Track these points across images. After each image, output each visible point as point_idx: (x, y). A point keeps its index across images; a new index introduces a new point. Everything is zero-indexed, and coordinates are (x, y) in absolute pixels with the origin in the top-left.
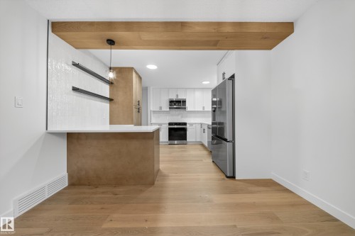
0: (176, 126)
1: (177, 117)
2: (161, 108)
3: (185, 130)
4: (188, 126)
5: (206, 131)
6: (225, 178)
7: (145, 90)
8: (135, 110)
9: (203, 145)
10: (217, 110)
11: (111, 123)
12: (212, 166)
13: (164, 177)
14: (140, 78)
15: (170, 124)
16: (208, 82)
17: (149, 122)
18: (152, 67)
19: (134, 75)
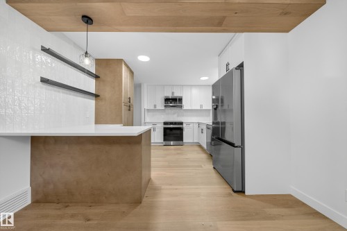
0: (172, 126)
1: (173, 116)
2: (155, 106)
3: (181, 129)
4: (184, 125)
5: (205, 131)
6: (232, 192)
7: (137, 87)
8: (124, 108)
9: (200, 146)
10: (220, 108)
11: (97, 121)
12: (213, 174)
13: (156, 190)
14: (132, 72)
15: (165, 123)
16: (206, 78)
17: (143, 121)
18: (144, 58)
19: (124, 68)
